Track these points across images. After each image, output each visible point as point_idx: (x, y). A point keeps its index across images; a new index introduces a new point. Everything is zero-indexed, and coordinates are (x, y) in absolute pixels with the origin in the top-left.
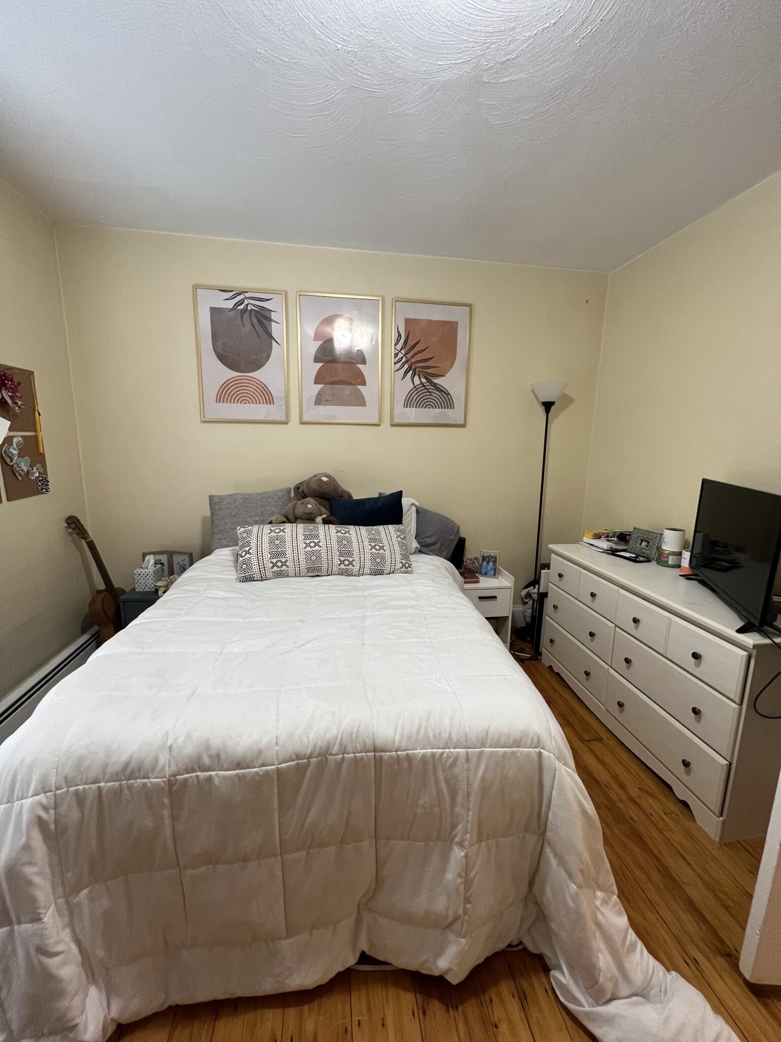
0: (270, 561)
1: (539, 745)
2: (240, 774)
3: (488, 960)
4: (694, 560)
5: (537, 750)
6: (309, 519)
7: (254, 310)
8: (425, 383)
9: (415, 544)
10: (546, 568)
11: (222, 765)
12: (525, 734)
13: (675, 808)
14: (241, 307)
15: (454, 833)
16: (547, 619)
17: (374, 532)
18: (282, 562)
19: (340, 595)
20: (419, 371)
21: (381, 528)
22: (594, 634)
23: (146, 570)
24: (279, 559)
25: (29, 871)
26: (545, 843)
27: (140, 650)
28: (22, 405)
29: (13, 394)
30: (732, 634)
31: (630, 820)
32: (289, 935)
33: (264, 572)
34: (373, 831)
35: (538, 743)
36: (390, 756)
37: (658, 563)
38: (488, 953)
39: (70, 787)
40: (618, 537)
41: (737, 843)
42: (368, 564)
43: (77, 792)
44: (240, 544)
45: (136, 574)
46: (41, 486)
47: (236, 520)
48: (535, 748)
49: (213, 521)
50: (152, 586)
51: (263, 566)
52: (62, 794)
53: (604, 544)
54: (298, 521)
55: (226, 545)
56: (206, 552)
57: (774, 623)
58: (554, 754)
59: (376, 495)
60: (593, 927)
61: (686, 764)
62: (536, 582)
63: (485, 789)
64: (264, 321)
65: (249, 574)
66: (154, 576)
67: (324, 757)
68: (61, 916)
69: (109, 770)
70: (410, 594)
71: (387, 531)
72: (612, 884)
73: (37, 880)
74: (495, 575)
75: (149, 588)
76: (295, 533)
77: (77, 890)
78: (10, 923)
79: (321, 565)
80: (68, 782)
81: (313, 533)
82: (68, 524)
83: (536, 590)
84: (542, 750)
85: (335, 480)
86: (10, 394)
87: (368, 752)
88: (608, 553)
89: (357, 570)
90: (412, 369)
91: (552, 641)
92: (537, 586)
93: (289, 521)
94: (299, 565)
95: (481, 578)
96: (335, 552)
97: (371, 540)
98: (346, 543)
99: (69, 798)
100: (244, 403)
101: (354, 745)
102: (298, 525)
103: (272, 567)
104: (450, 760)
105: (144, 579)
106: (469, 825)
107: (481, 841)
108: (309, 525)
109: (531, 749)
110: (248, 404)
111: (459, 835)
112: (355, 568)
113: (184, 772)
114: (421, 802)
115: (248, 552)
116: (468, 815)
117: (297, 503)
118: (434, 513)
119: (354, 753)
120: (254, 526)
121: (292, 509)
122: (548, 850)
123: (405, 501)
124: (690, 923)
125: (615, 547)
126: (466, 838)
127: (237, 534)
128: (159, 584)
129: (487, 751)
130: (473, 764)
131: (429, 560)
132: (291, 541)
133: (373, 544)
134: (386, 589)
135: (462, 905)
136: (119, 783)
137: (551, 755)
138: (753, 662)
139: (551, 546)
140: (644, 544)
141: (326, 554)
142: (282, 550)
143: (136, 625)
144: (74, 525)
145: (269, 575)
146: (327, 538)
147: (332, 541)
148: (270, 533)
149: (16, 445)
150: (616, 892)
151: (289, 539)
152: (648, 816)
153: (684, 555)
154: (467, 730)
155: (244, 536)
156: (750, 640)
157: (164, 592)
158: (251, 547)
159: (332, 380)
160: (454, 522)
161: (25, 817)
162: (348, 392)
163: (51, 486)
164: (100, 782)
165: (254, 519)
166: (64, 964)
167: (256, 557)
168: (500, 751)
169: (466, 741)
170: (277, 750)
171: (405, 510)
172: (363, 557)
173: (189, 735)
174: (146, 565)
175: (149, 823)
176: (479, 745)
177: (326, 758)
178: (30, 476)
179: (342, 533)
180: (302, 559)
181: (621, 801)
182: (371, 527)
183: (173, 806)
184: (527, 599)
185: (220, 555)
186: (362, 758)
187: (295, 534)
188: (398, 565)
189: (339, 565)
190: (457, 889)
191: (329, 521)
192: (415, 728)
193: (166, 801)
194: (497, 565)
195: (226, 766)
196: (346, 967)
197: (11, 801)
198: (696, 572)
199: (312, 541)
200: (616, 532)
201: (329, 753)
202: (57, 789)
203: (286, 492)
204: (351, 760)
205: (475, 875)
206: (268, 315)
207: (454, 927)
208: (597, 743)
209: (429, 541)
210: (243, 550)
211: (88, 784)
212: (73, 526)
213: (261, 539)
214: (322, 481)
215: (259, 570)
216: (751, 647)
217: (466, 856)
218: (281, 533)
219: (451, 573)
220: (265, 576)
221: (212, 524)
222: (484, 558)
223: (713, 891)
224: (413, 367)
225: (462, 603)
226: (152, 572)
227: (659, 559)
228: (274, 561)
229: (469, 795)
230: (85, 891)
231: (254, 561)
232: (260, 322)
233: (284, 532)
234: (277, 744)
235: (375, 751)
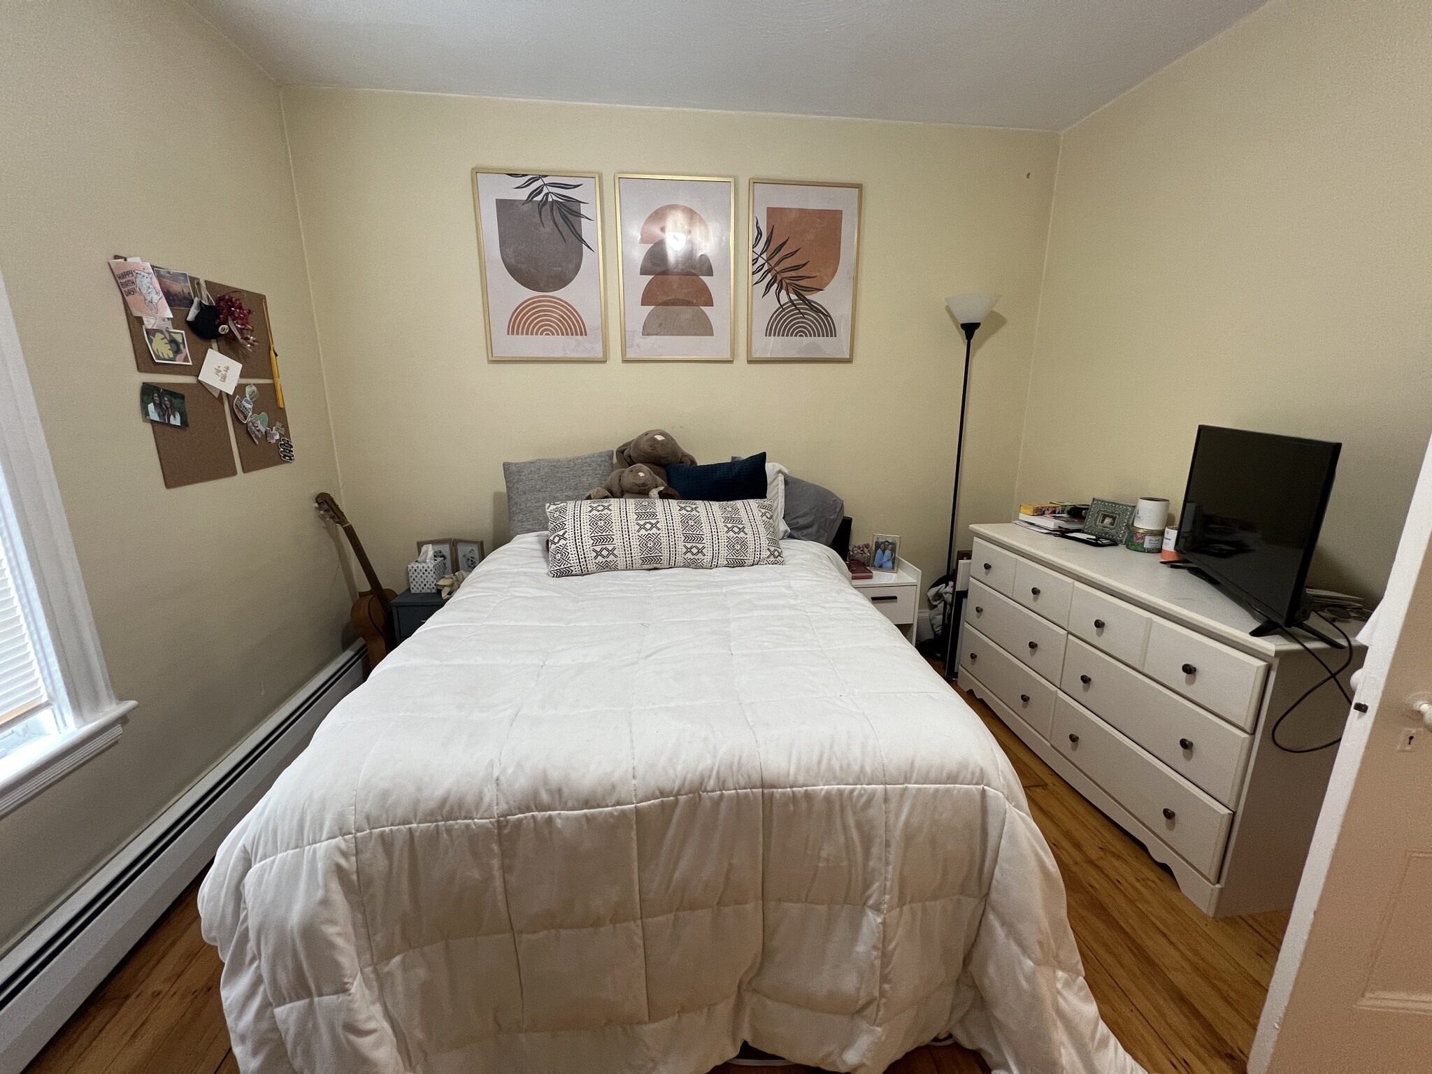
0: (592, 548)
1: (982, 781)
2: (589, 814)
3: (908, 1056)
4: (1182, 541)
5: (980, 787)
6: (641, 492)
7: (557, 202)
8: (796, 300)
9: (783, 527)
10: (965, 558)
11: (566, 803)
12: (964, 766)
13: (1151, 874)
14: (539, 198)
15: (868, 893)
16: (965, 626)
17: (730, 509)
18: (608, 550)
19: (689, 592)
20: (787, 284)
21: (739, 504)
22: (1036, 645)
23: (424, 564)
24: (604, 546)
25: (330, 930)
26: (989, 908)
27: (437, 662)
28: (254, 341)
29: (243, 327)
30: (1244, 636)
31: (1091, 889)
32: (652, 1018)
33: (584, 563)
34: (760, 889)
35: (981, 778)
36: (784, 794)
37: (1128, 547)
38: (909, 1047)
39: (374, 828)
40: (1069, 513)
41: (1238, 919)
42: (724, 552)
43: (382, 835)
44: (551, 526)
45: (410, 570)
46: (282, 453)
47: (541, 495)
48: (977, 784)
49: (510, 498)
50: (433, 585)
51: (583, 556)
52: (363, 837)
53: (1050, 523)
54: (625, 496)
55: (529, 529)
56: (501, 539)
57: (1305, 622)
58: (1003, 793)
59: (727, 460)
60: (1055, 1015)
61: (1169, 815)
62: (950, 576)
63: (909, 837)
64: (569, 216)
65: (565, 566)
66: (434, 573)
67: (697, 794)
68: (369, 987)
69: (423, 808)
70: (783, 590)
71: (748, 508)
72: (1078, 962)
73: (339, 941)
74: (893, 568)
75: (428, 588)
76: (625, 510)
77: (387, 955)
78: (309, 995)
79: (660, 554)
80: (372, 821)
81: (648, 511)
82: (319, 504)
83: (949, 589)
84: (986, 787)
85: (672, 439)
86: (239, 326)
87: (754, 788)
88: (1056, 535)
89: (708, 560)
90: (778, 281)
91: (973, 657)
92: (951, 583)
93: (614, 496)
94: (631, 554)
95: (875, 573)
96: (679, 536)
97: (726, 519)
98: (693, 524)
99: (372, 844)
100: (546, 334)
101: (735, 779)
102: (627, 500)
103: (596, 558)
104: (864, 799)
105: (421, 576)
106: (888, 883)
107: (904, 904)
108: (642, 500)
109: (971, 786)
110: (551, 337)
111: (875, 896)
112: (706, 557)
113: (517, 811)
114: (824, 854)
115: (562, 537)
116: (886, 871)
117: (623, 471)
118: (807, 483)
119: (736, 789)
120: (569, 502)
121: (617, 479)
122: (992, 918)
123: (770, 467)
124: (1176, 1017)
125: (1065, 525)
126: (884, 900)
127: (545, 513)
128: (441, 582)
129: (912, 788)
130: (893, 806)
131: (805, 547)
132: (620, 521)
133: (729, 525)
134: (751, 585)
135: (878, 984)
136: (435, 824)
137: (999, 793)
138: (1273, 675)
139: (973, 526)
140: (1108, 521)
141: (668, 538)
142: (607, 533)
143: (426, 631)
144: (326, 504)
145: (591, 567)
146: (667, 517)
147: (674, 521)
148: (590, 512)
149: (250, 396)
150: (1083, 973)
151: (616, 519)
152: (1116, 884)
153: (1168, 533)
154: (886, 761)
155: (556, 516)
156: (1270, 645)
157: (450, 594)
158: (567, 530)
159: (665, 298)
160: (836, 497)
161: (320, 865)
162: (688, 316)
163: (295, 451)
164: (412, 823)
165: (565, 494)
166: (377, 1045)
167: (574, 543)
168: (930, 789)
169: (884, 776)
170: (634, 785)
171: (769, 480)
172: (717, 542)
173: (519, 765)
174: (423, 558)
175: (475, 874)
176: (901, 780)
177: (699, 795)
178: (268, 439)
179: (687, 511)
180: (635, 547)
181: (1076, 863)
182: (725, 502)
183: (503, 855)
184: (935, 601)
185: (522, 543)
186: (746, 795)
187: (625, 513)
188: (764, 553)
189: (685, 553)
190: (872, 966)
191: (667, 494)
192: (815, 758)
193: (495, 847)
194: (897, 556)
195: (570, 804)
196: (725, 1060)
197: (300, 845)
198: (1185, 557)
199: (648, 521)
200: (1066, 506)
201: (703, 788)
202: (358, 831)
203: (607, 458)
204: (731, 798)
205: (896, 946)
206: (574, 208)
207: (867, 1012)
208: (1039, 790)
209: (802, 522)
210: (556, 534)
211: (396, 826)
212: (326, 506)
213: (579, 520)
214: (655, 440)
215: (578, 561)
216: (1273, 655)
217: (884, 923)
218: (606, 511)
219: (834, 563)
220: (586, 569)
221: (509, 502)
222: (878, 545)
223: (1207, 978)
224: (779, 278)
225: (858, 601)
226: (431, 566)
227: (1130, 541)
228: (598, 548)
229: (888, 845)
230: (398, 958)
231: (571, 549)
232: (565, 218)
233: (610, 510)
234: (634, 777)
235: (763, 786)
